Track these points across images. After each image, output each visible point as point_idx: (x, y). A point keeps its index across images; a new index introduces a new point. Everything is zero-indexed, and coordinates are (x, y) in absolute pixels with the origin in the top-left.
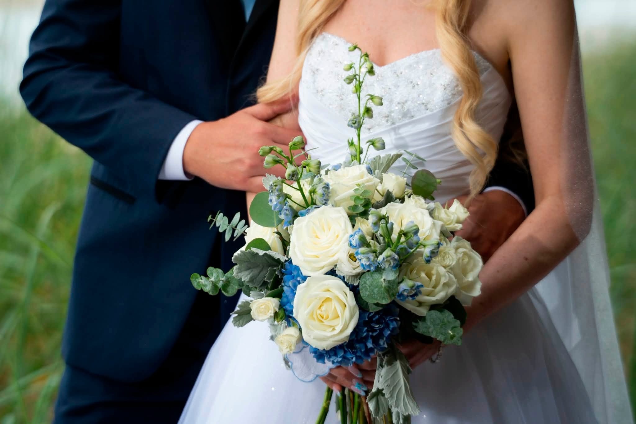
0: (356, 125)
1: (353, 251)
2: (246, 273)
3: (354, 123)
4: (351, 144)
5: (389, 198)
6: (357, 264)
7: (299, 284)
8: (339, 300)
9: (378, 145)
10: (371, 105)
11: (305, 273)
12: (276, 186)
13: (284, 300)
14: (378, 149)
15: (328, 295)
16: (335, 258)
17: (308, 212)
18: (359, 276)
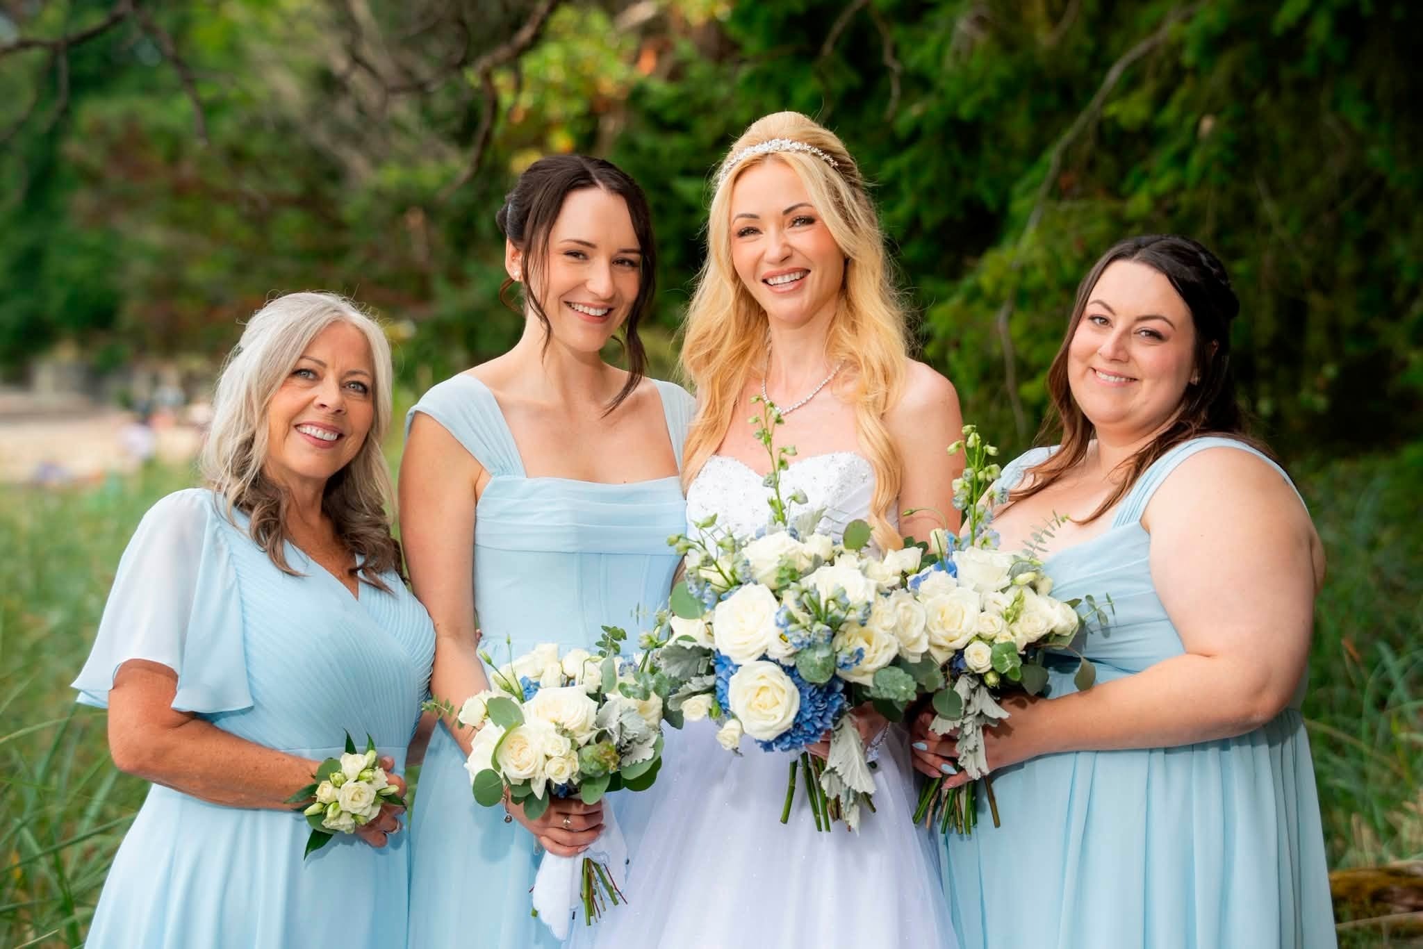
0: (772, 484)
1: (782, 631)
2: (676, 667)
3: (770, 483)
4: (772, 503)
5: (817, 562)
6: (789, 644)
7: (732, 674)
8: (778, 687)
9: (800, 499)
10: (784, 456)
11: (736, 662)
12: (692, 574)
13: (719, 693)
14: (800, 503)
15: (763, 683)
16: (764, 643)
17: (731, 594)
18: (795, 655)
